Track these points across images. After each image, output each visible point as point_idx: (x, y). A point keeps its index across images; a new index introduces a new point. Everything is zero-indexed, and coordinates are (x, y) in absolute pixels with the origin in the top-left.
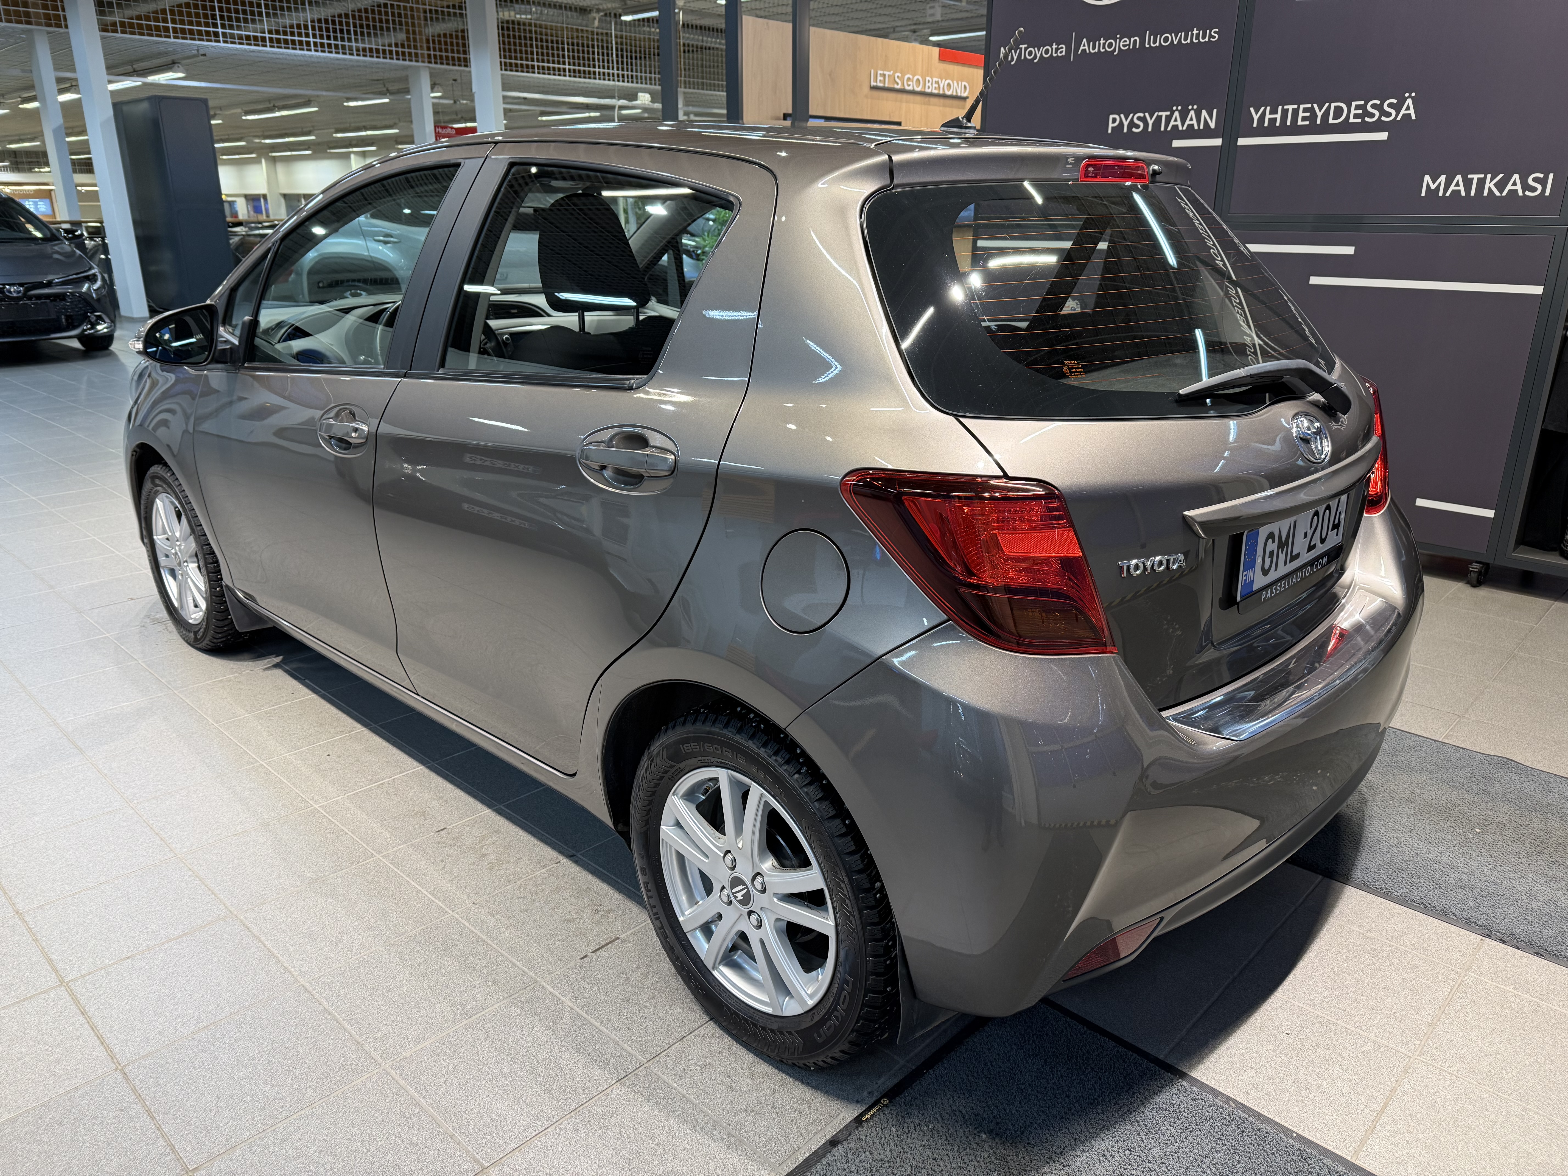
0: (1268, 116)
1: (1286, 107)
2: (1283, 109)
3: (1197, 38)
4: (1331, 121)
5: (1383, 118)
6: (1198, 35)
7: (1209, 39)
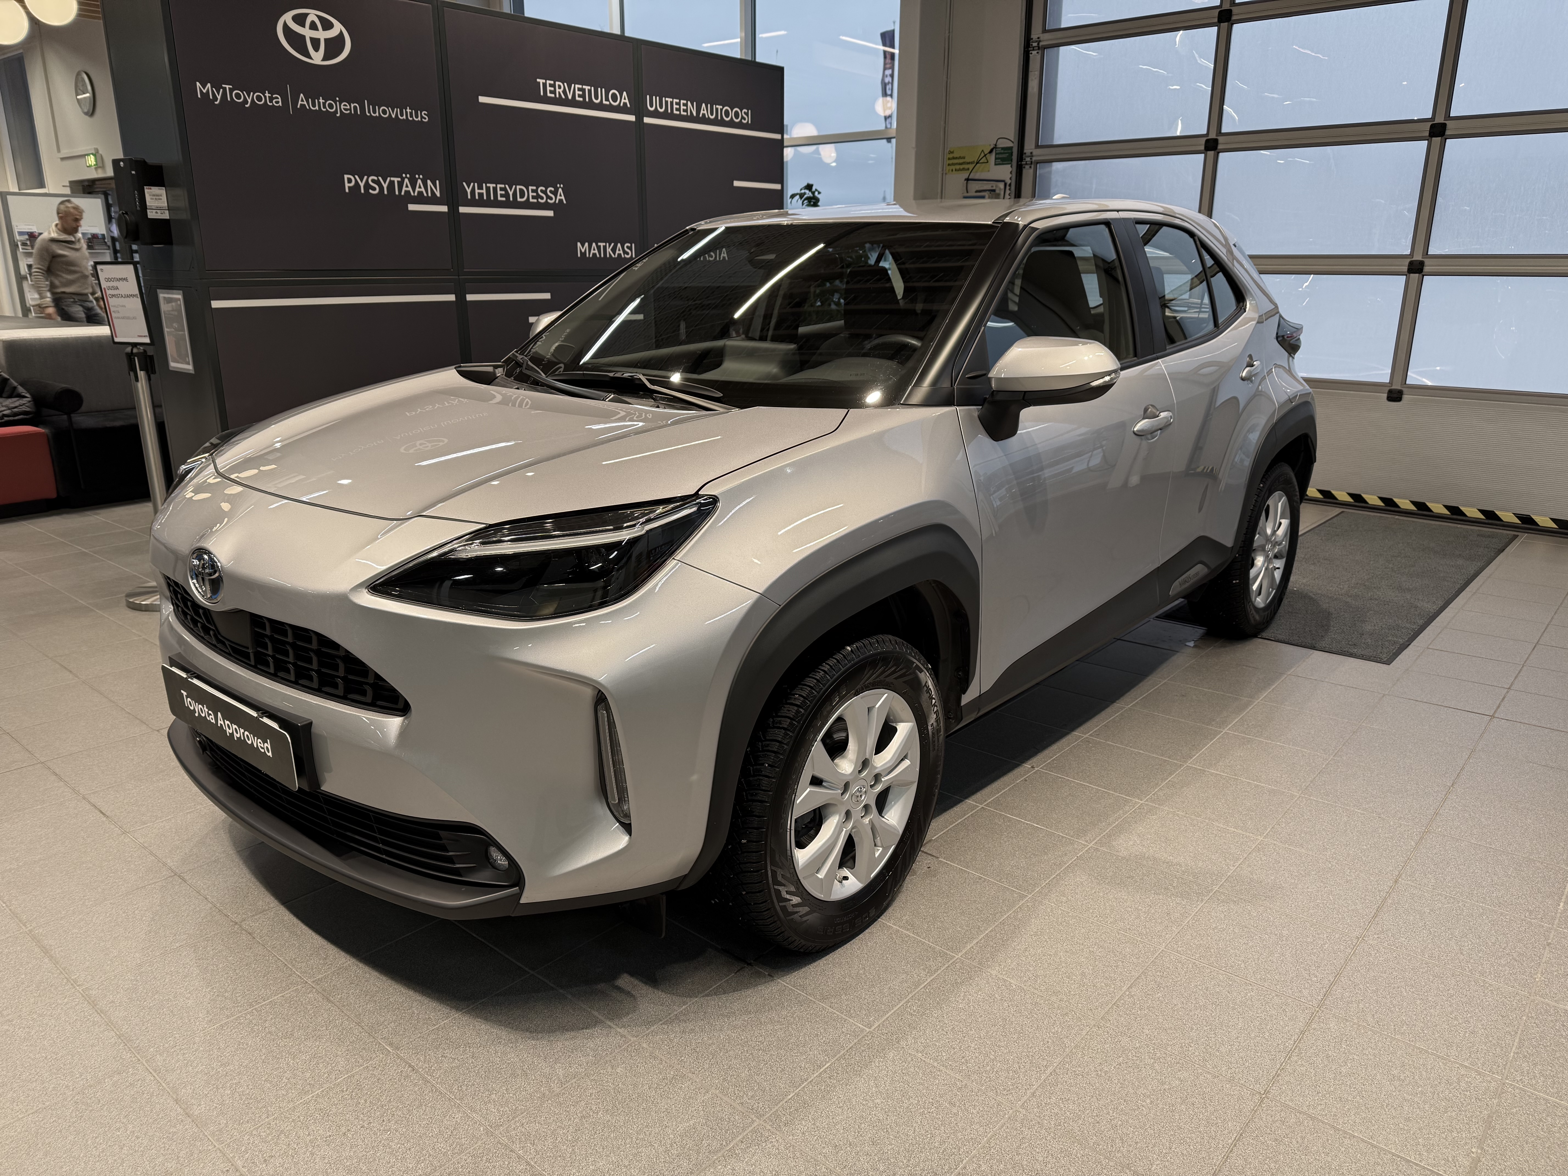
0: (477, 191)
1: (488, 185)
2: (486, 185)
3: (411, 116)
4: (519, 199)
5: (549, 201)
6: (411, 114)
7: (421, 119)
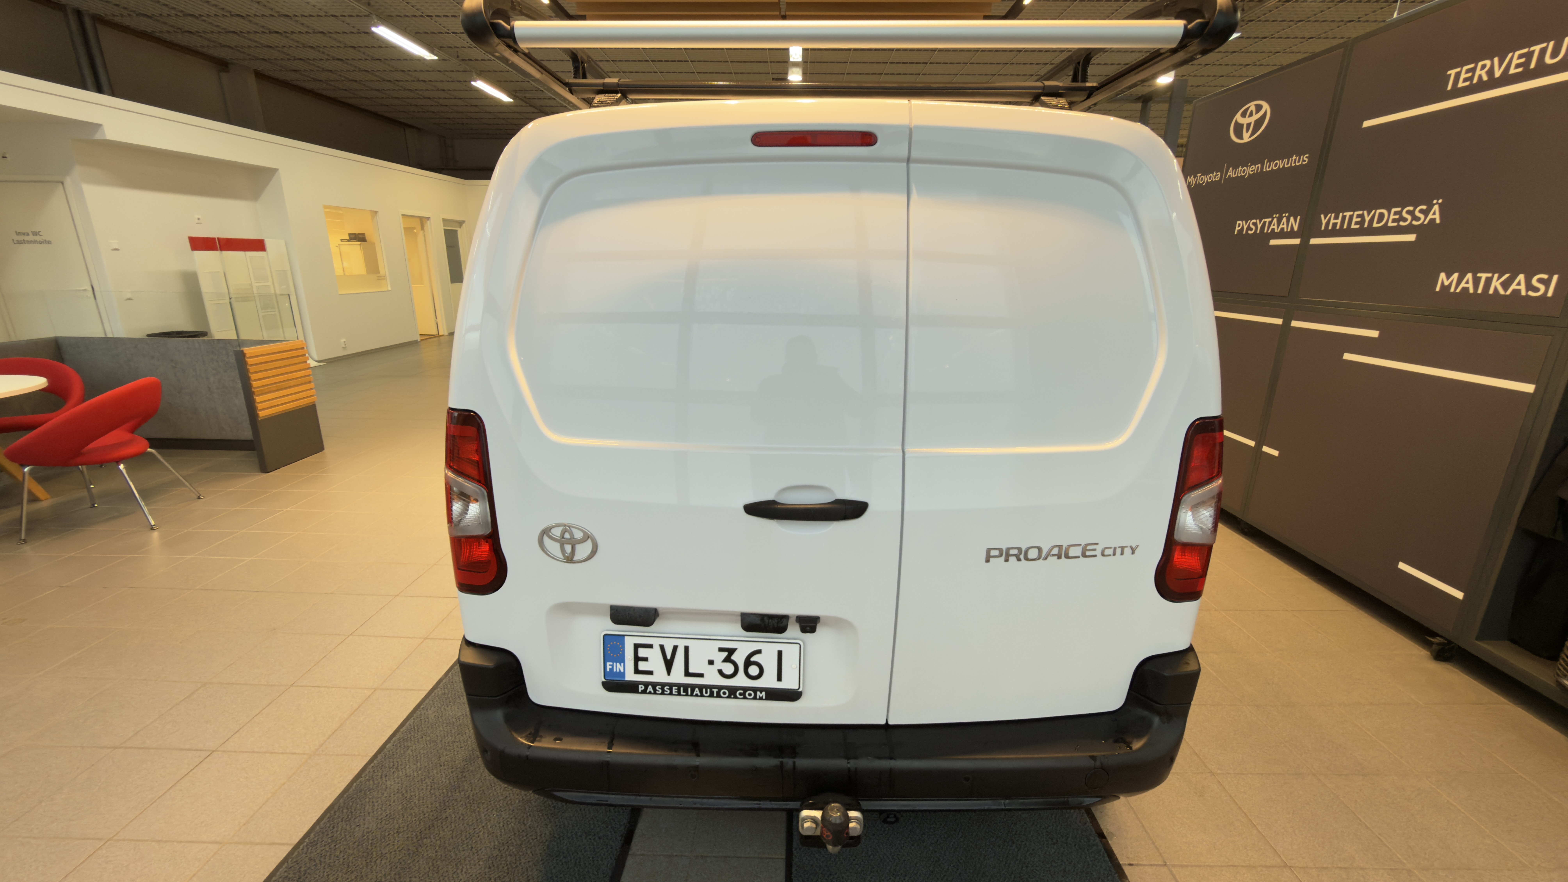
0: (1332, 221)
1: (1345, 214)
2: (1343, 216)
3: (1295, 162)
4: (1375, 225)
5: (1414, 223)
7: (1302, 162)
